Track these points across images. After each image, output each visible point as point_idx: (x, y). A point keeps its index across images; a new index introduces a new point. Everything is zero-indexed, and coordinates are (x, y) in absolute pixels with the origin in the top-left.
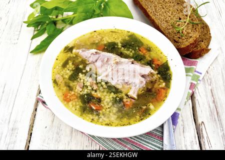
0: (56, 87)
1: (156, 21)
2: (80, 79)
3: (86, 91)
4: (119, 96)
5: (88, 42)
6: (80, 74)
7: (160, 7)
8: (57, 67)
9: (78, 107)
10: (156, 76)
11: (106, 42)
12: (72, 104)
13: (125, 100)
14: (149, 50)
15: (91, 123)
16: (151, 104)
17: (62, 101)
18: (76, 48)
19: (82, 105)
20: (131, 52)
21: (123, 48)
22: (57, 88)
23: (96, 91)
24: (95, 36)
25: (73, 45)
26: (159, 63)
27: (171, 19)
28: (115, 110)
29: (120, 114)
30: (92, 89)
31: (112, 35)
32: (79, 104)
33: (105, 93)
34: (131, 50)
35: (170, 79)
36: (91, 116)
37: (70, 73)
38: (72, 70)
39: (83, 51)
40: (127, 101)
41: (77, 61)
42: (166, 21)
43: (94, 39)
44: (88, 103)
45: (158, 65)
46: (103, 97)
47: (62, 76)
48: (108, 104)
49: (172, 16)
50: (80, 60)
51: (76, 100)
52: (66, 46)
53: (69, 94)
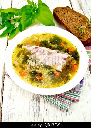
1: (68, 27)
2: (28, 63)
3: (32, 70)
4: (52, 71)
5: (30, 41)
6: (28, 60)
7: (70, 19)
8: (14, 57)
9: (29, 79)
10: (71, 58)
11: (41, 41)
12: (25, 77)
13: (55, 73)
14: (66, 43)
15: (37, 87)
16: (70, 74)
17: (19, 76)
18: (24, 45)
19: (31, 77)
20: (56, 45)
21: (51, 44)
22: (15, 69)
23: (38, 69)
24: (34, 38)
25: (22, 44)
26: (72, 50)
27: (76, 25)
28: (50, 79)
29: (53, 80)
30: (36, 68)
31: (44, 36)
33: (44, 70)
34: (55, 44)
35: (79, 59)
36: (37, 84)
37: (22, 60)
38: (23, 58)
39: (28, 47)
40: (56, 73)
41: (25, 53)
42: (74, 27)
43: (34, 40)
44: (35, 76)
45: (72, 52)
46: (42, 72)
47: (18, 62)
48: (46, 76)
49: (77, 24)
50: (27, 52)
51: (27, 75)
52: (18, 44)
53: (23, 72)
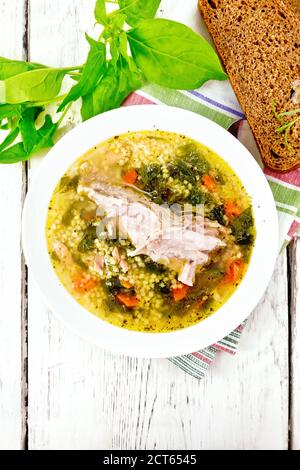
0: (58, 267)
2: (98, 251)
3: (109, 275)
4: (165, 280)
6: (96, 241)
8: (54, 227)
9: (100, 301)
10: (228, 238)
11: (139, 165)
12: (90, 297)
13: (174, 287)
14: (220, 180)
15: (122, 329)
16: (216, 291)
17: (72, 294)
20: (187, 186)
21: (171, 179)
22: (60, 268)
24: (117, 151)
26: (236, 210)
27: (274, 93)
28: (158, 303)
29: (167, 308)
30: (121, 271)
32: (101, 295)
33: (142, 275)
34: (186, 182)
36: (121, 317)
37: (79, 238)
38: (82, 230)
41: (88, 210)
42: (263, 99)
43: (117, 159)
45: (234, 214)
46: (138, 283)
47: (65, 244)
48: (147, 294)
49: (277, 87)
50: (92, 208)
51: (95, 289)
53: (82, 280)
